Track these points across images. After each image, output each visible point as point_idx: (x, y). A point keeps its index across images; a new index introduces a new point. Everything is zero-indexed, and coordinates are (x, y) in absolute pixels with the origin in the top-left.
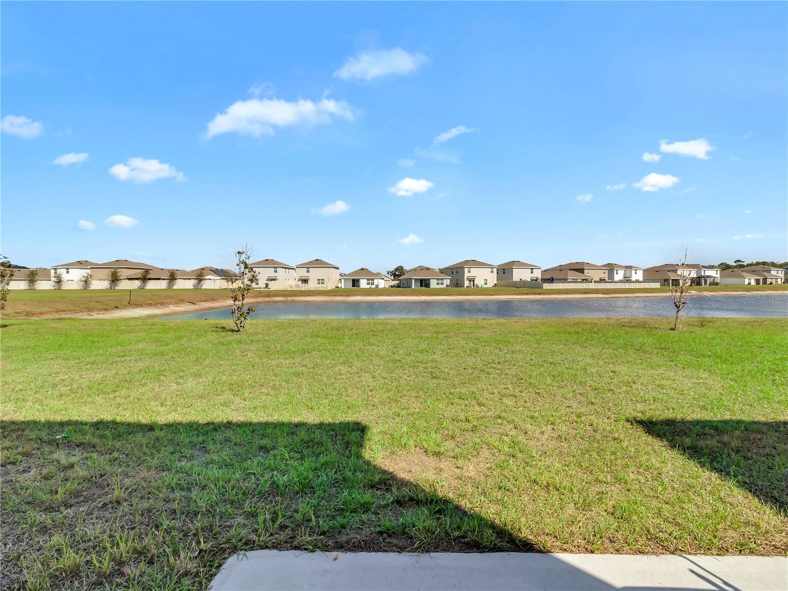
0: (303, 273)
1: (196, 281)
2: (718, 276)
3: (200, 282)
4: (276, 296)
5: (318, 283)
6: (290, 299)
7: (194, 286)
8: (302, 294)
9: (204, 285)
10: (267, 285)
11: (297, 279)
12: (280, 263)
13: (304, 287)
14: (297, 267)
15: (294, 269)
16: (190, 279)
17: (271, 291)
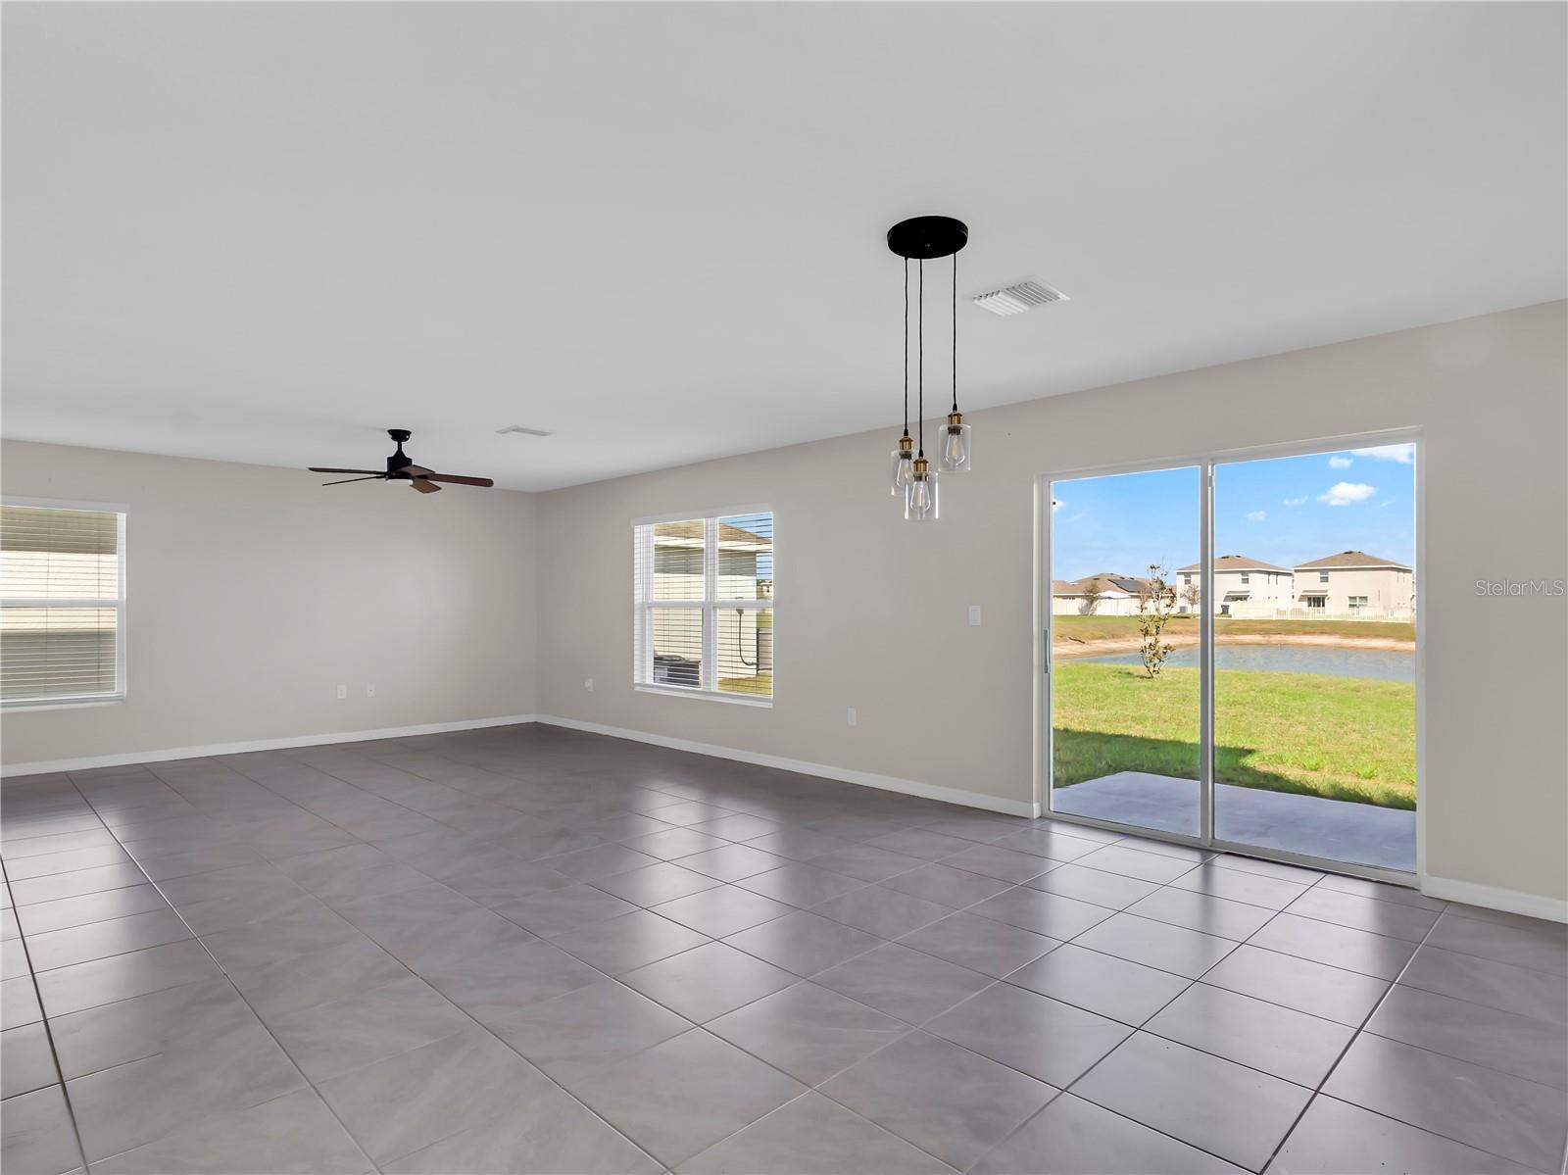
0: (1312, 583)
1: (1084, 602)
3: (1092, 603)
4: (1244, 632)
5: (1351, 606)
6: (1276, 638)
7: (1080, 610)
8: (1308, 629)
9: (1098, 608)
10: (1225, 609)
11: (1297, 597)
12: (1255, 562)
13: (1313, 614)
14: (1296, 571)
15: (1290, 574)
16: (1073, 597)
17: (1234, 623)
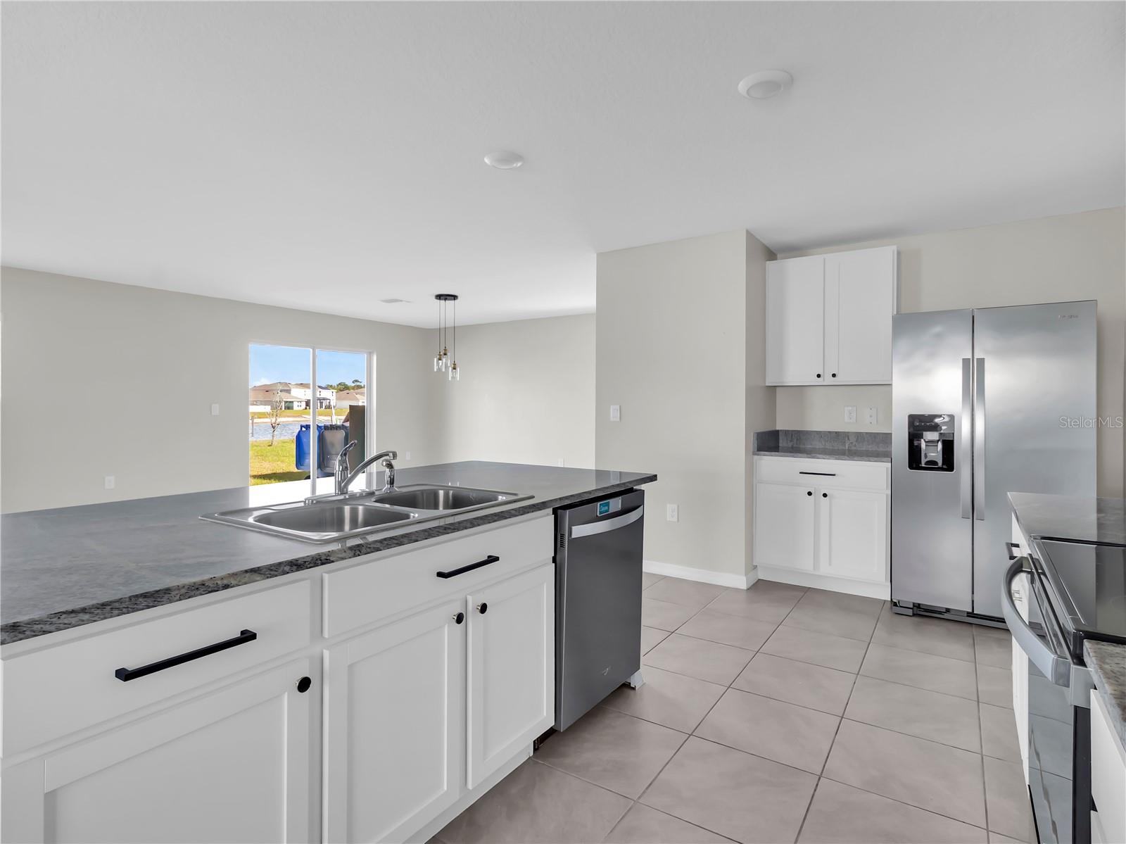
2: (334, 397)
